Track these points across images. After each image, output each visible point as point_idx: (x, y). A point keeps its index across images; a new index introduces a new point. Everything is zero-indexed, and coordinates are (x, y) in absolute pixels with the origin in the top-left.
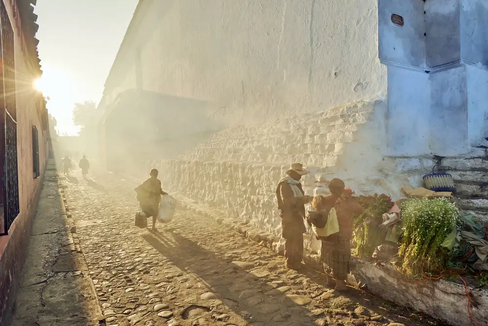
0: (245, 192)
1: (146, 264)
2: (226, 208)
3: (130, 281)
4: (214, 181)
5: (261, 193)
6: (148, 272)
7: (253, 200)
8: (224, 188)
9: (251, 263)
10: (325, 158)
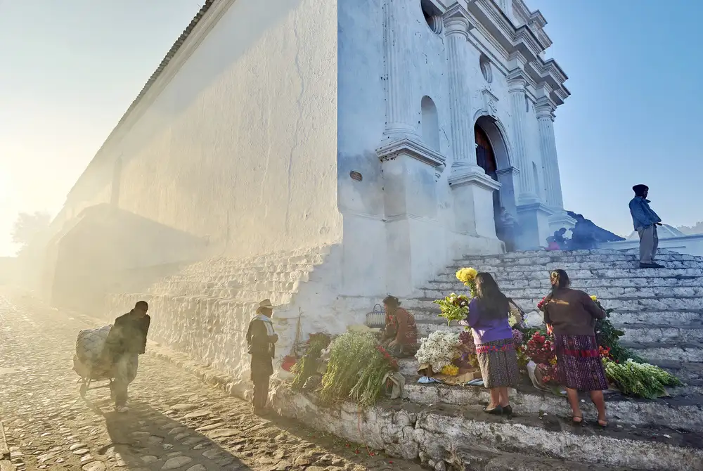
0: (210, 331)
1: (74, 410)
2: (191, 350)
3: (49, 426)
4: (181, 320)
5: (225, 331)
6: (72, 418)
7: (217, 340)
8: (190, 328)
9: (196, 405)
10: (284, 296)
